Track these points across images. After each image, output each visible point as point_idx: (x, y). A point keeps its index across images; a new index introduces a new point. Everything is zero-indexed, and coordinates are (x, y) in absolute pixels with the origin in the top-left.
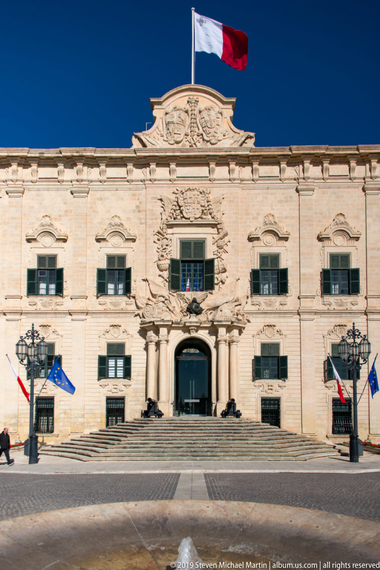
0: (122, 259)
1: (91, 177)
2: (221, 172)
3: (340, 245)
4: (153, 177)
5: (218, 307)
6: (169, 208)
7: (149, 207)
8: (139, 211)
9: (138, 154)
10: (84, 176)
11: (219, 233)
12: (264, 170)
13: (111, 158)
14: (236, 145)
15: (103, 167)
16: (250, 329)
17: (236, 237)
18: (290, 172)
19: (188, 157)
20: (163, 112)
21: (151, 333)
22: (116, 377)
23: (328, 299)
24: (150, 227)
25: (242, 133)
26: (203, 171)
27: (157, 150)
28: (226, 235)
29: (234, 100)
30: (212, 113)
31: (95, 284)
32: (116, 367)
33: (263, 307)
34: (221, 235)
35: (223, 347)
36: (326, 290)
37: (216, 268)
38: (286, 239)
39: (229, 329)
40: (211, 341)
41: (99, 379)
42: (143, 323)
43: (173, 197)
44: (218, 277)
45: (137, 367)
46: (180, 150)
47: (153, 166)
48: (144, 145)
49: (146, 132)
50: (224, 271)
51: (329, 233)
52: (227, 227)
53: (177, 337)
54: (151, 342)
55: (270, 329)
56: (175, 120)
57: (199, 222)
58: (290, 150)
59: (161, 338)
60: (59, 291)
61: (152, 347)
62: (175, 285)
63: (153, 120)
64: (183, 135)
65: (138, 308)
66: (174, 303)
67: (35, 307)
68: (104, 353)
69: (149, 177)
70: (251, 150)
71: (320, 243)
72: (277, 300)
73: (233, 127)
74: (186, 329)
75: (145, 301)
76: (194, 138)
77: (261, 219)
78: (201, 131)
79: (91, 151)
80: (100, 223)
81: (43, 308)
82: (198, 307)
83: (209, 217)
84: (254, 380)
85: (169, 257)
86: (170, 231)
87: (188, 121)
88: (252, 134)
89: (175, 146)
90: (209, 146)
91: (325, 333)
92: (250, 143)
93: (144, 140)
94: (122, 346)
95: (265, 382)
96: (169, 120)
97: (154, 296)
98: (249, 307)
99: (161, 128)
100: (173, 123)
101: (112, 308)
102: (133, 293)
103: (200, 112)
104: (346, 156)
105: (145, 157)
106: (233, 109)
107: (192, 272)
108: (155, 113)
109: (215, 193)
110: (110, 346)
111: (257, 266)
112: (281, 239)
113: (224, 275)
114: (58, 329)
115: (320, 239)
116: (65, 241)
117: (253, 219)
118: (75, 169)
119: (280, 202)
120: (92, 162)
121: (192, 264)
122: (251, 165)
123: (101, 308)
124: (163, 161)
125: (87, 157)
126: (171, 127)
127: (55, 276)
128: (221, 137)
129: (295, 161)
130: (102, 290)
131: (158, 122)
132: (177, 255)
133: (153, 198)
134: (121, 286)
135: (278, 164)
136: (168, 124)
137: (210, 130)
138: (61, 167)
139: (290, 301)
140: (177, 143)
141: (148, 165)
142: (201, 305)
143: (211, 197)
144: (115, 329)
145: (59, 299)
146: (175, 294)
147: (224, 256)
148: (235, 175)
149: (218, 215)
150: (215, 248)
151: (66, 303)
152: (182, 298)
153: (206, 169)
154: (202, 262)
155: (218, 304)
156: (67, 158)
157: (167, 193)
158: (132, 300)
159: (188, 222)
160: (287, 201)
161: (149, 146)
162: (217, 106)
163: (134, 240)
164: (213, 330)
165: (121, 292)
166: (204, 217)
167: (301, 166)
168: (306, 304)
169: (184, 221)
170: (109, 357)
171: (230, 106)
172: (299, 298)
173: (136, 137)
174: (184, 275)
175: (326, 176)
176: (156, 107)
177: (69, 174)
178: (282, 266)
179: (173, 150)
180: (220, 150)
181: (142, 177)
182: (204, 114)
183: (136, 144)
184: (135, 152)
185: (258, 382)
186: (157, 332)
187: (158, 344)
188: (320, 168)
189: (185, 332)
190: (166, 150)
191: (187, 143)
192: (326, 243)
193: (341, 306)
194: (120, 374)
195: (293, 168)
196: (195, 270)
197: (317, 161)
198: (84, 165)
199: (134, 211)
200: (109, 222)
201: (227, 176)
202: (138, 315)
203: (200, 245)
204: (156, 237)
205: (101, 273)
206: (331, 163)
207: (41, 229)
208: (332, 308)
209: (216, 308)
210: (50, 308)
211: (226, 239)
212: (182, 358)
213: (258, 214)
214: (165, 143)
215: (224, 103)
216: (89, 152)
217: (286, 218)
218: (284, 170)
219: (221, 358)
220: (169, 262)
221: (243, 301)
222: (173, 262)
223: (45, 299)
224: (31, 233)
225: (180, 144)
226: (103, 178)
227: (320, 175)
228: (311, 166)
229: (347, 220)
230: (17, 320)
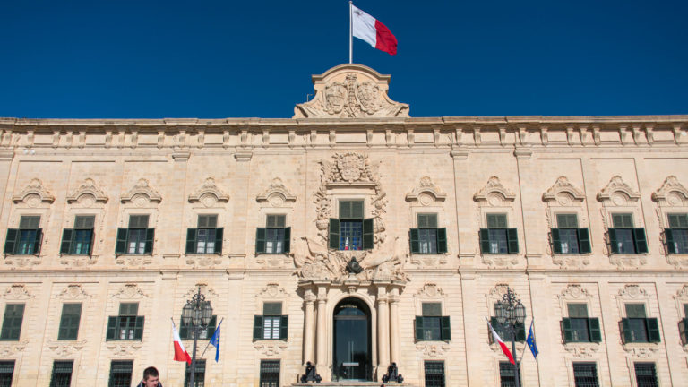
0: (282, 218)
1: (254, 143)
2: (378, 138)
3: (496, 206)
4: (313, 143)
5: (377, 266)
6: (329, 171)
7: (309, 169)
8: (300, 174)
9: (300, 123)
10: (248, 142)
11: (377, 194)
12: (419, 137)
13: (274, 127)
14: (392, 116)
15: (266, 134)
16: (410, 289)
17: (394, 198)
18: (444, 138)
19: (347, 126)
20: (324, 86)
21: (309, 293)
22: (271, 338)
23: (487, 257)
24: (310, 188)
25: (397, 104)
26: (361, 137)
27: (318, 120)
28: (384, 195)
29: (389, 76)
30: (369, 87)
31: (254, 243)
32: (272, 327)
33: (423, 266)
34: (380, 195)
35: (383, 308)
36: (485, 249)
37: (374, 227)
38: (443, 200)
39: (389, 288)
40: (370, 300)
41: (254, 341)
42: (301, 282)
43: (333, 161)
44: (376, 236)
45: (294, 328)
46: (339, 120)
47: (314, 133)
48: (306, 115)
49: (308, 103)
50: (383, 230)
51: (484, 194)
52: (384, 188)
53: (336, 296)
54: (310, 301)
55: (431, 288)
56: (335, 93)
57: (358, 183)
58: (443, 120)
59: (319, 298)
60: (218, 249)
61: (310, 307)
62: (334, 243)
63: (314, 93)
64: (342, 106)
65: (296, 266)
66: (333, 262)
67: (192, 266)
68: (261, 313)
69: (309, 142)
70: (406, 120)
71: (476, 204)
72: (437, 258)
73: (388, 99)
74: (345, 288)
75: (304, 260)
76: (353, 108)
77: (418, 181)
78: (359, 103)
79: (256, 121)
80: (262, 185)
81: (200, 267)
82: (357, 266)
83: (368, 179)
84: (416, 342)
85: (329, 216)
86: (329, 192)
87: (347, 94)
88: (407, 105)
89: (335, 116)
90: (367, 116)
91: (488, 292)
92: (405, 114)
93: (306, 111)
94: (278, 306)
95: (427, 344)
96: (329, 93)
97: (312, 254)
98: (408, 266)
99: (321, 100)
100: (333, 96)
101: (270, 266)
102: (292, 251)
103: (358, 87)
104: (495, 125)
105: (306, 126)
106: (389, 84)
107: (351, 231)
108: (316, 87)
109: (373, 157)
110: (267, 305)
111: (415, 225)
112: (437, 199)
113: (383, 234)
114: (214, 288)
115: (476, 200)
116: (226, 201)
117: (410, 180)
118: (240, 135)
119: (436, 165)
120: (256, 130)
121: (351, 223)
122: (407, 132)
123: (259, 266)
124: (323, 129)
125: (252, 126)
126: (331, 99)
127: (215, 235)
128: (377, 108)
129: (447, 129)
130: (260, 248)
131: (319, 95)
132: (336, 215)
133: (314, 162)
134: (279, 244)
135: (432, 131)
136: (328, 96)
137: (367, 102)
138: (227, 134)
139: (450, 259)
140: (337, 113)
141: (310, 133)
142: (361, 264)
143: (369, 161)
144: (273, 288)
145: (217, 258)
146: (334, 253)
147: (382, 215)
148: (392, 141)
149: (376, 178)
150: (373, 208)
151: (224, 262)
152: (341, 256)
153: (364, 135)
154: (360, 221)
155: (377, 262)
156: (233, 126)
157: (327, 157)
158: (291, 258)
159: (347, 184)
160: (442, 165)
161: (310, 116)
162: (373, 81)
163: (294, 201)
164: (373, 289)
165: (279, 250)
166: (362, 179)
167: (454, 134)
168: (466, 262)
169: (343, 183)
170: (266, 316)
171: (386, 82)
172: (458, 257)
173: (298, 107)
174: (343, 234)
175: (478, 142)
176: (317, 82)
177: (234, 140)
178: (440, 225)
179: (333, 120)
180: (377, 120)
181: (303, 143)
182: (362, 88)
183: (298, 114)
184: (297, 121)
185: (421, 344)
186: (316, 292)
187: (316, 304)
188: (472, 135)
189: (344, 291)
190: (326, 120)
191: (346, 113)
192: (482, 203)
193: (501, 264)
194: (276, 334)
195: (447, 135)
196: (354, 229)
197: (468, 129)
198: (249, 132)
199: (295, 174)
200: (270, 184)
201: (384, 142)
202: (297, 273)
203: (359, 205)
204: (316, 198)
205: (260, 232)
206: (482, 131)
207: (204, 191)
208: (492, 267)
209: (375, 267)
210: (208, 267)
211: (384, 199)
212: (340, 317)
213: (415, 176)
214: (325, 113)
215: (379, 79)
216: (254, 122)
217: (442, 180)
218: (438, 137)
219: (381, 317)
220: (328, 221)
221: (402, 260)
222: (333, 221)
223: (203, 258)
224: (193, 194)
225: (340, 114)
226: (266, 143)
227: (473, 142)
228: (463, 133)
229: (501, 182)
230: (174, 279)
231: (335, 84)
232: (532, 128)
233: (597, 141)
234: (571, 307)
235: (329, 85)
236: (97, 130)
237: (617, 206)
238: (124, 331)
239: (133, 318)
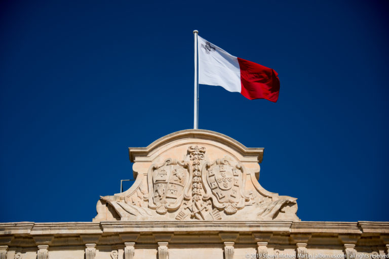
9: (106, 230)
13: (59, 237)
14: (267, 217)
15: (43, 250)
19: (188, 234)
20: (150, 165)
25: (276, 196)
26: (213, 255)
27: (138, 224)
29: (261, 150)
30: (226, 168)
46: (174, 224)
47: (130, 247)
48: (117, 216)
49: (121, 195)
56: (168, 177)
58: (359, 226)
63: (133, 176)
64: (180, 199)
70: (292, 225)
73: (260, 187)
76: (198, 204)
78: (209, 194)
79: (26, 228)
87: (188, 179)
88: (292, 199)
89: (169, 217)
90: (225, 218)
92: (291, 214)
93: (117, 207)
96: (159, 178)
99: (144, 189)
100: (164, 182)
103: (208, 167)
105: (117, 234)
106: (260, 163)
108: (136, 167)
120: (25, 244)
122: (294, 246)
124: (147, 240)
126: (161, 188)
128: (242, 203)
131: (140, 181)
135: (341, 247)
136: (156, 183)
137: (224, 193)
140: (171, 211)
153: (219, 251)
161: (125, 218)
162: (234, 158)
167: (382, 253)
171: (255, 159)
173: (104, 202)
176: (137, 159)
179: (165, 224)
180: (242, 224)
182: (215, 170)
183: (103, 214)
184: (101, 226)
190: (152, 224)
191: (188, 212)
198: (10, 248)
214: (150, 211)
215: (244, 154)
216: (23, 229)
225: (176, 213)
231: (168, 162)
235: (157, 164)
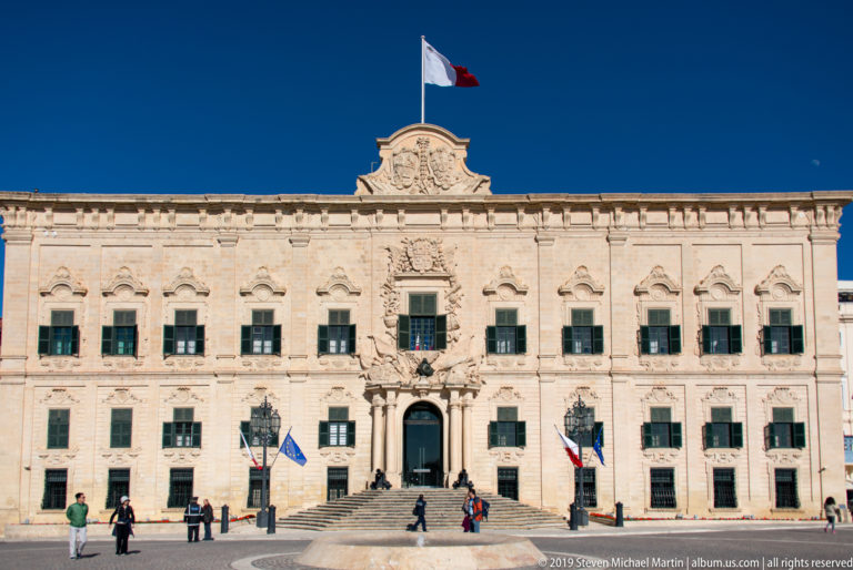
0: (346, 314)
1: (312, 224)
2: (454, 219)
3: (582, 300)
4: (379, 225)
5: (450, 368)
6: (397, 258)
7: (375, 257)
8: (364, 262)
9: (364, 201)
10: (304, 223)
11: (451, 286)
12: (501, 217)
13: (334, 205)
15: (325, 213)
16: (485, 392)
17: (470, 290)
18: (529, 220)
19: (418, 204)
20: (391, 152)
21: (377, 397)
22: (338, 445)
23: (570, 358)
24: (377, 279)
25: (477, 176)
26: (434, 218)
27: (385, 198)
28: (459, 288)
29: (467, 140)
30: (444, 155)
31: (316, 342)
32: (338, 433)
33: (500, 368)
34: (455, 287)
35: (456, 412)
36: (568, 348)
37: (448, 324)
38: (525, 293)
39: (462, 392)
40: (442, 405)
41: (320, 448)
42: (369, 385)
43: (402, 246)
44: (450, 334)
45: (362, 433)
46: (409, 197)
47: (380, 213)
48: (370, 190)
49: (372, 174)
50: (458, 327)
51: (570, 287)
52: (460, 280)
53: (407, 400)
54: (378, 406)
55: (507, 391)
56: (404, 162)
57: (431, 274)
58: (528, 197)
59: (388, 402)
60: (277, 349)
61: (379, 412)
62: (404, 343)
63: (380, 160)
64: (412, 178)
65: (363, 368)
66: (403, 364)
67: (249, 368)
68: (326, 418)
69: (375, 224)
70: (486, 197)
71: (561, 298)
72: (515, 359)
73: (466, 169)
74: (416, 392)
75: (372, 361)
76: (425, 182)
77: (497, 271)
78: (432, 175)
79: (313, 198)
80: (322, 275)
81: (258, 369)
82: (428, 368)
83: (441, 269)
84: (489, 448)
85: (398, 313)
86: (398, 283)
87: (418, 164)
88: (487, 178)
89: (406, 192)
90: (442, 192)
91: (567, 396)
92: (485, 190)
93: (369, 183)
94: (345, 410)
95: (501, 450)
96: (398, 162)
97: (380, 355)
98: (484, 368)
100: (401, 165)
101: (334, 368)
102: (358, 351)
103: (431, 154)
104: (588, 204)
105: (371, 204)
107: (423, 329)
108: (382, 154)
109: (448, 243)
110: (332, 410)
111: (493, 323)
112: (518, 293)
113: (457, 332)
114: (274, 392)
115: (561, 293)
116: (283, 294)
117: (489, 270)
118: (294, 215)
119: (518, 252)
120: (313, 209)
121: (422, 320)
122: (486, 212)
123: (322, 368)
124: (391, 208)
125: (308, 204)
126: (400, 170)
127: (272, 334)
128: (453, 181)
129: (532, 208)
130: (323, 348)
131: (385, 164)
132: (405, 311)
133: (380, 247)
134: (343, 343)
135: (516, 211)
136: (396, 166)
137: (442, 174)
138: (279, 213)
139: (528, 360)
140: (406, 187)
141: (375, 212)
142: (432, 366)
143: (443, 247)
144: (338, 392)
145: (276, 359)
146: (404, 353)
147: (457, 311)
148: (469, 223)
149: (450, 267)
150: (447, 302)
151: (283, 363)
152: (411, 357)
153: (437, 216)
154: (433, 317)
155: (451, 364)
156: (287, 204)
157: (395, 242)
158: (357, 359)
159: (418, 275)
160: (525, 251)
161: (376, 192)
162: (449, 146)
163: (358, 294)
164: (446, 394)
165: (343, 350)
166: (435, 268)
167: (540, 214)
168: (546, 364)
169: (413, 274)
170: (331, 422)
171: (464, 147)
172: (538, 357)
173: (362, 180)
174: (413, 332)
175: (567, 224)
176: (382, 147)
177: (288, 221)
178: (520, 322)
179: (402, 197)
180: (453, 197)
181: (368, 224)
182: (436, 156)
183: (361, 189)
184: (360, 199)
185: (495, 450)
186: (384, 396)
187: (385, 409)
188: (561, 215)
189: (414, 395)
190: (394, 197)
191: (417, 188)
192: (568, 297)
193: (583, 366)
194: (343, 441)
195: (531, 216)
196: (426, 327)
197: (557, 208)
198: (304, 211)
199: (359, 261)
200: (331, 274)
201: (460, 223)
202: (363, 376)
203: (431, 299)
204: (383, 290)
205: (322, 330)
206: (572, 211)
207: (257, 282)
208: (574, 368)
209: (448, 369)
210: (266, 368)
211: (459, 292)
212: (410, 422)
213: (494, 265)
214: (392, 187)
215: (457, 143)
216: (311, 199)
217: (525, 269)
218: (522, 217)
219: (453, 424)
220: (397, 318)
221: (478, 361)
222: (402, 318)
223: (261, 358)
224: (245, 286)
225: (410, 189)
226: (325, 225)
227: (561, 224)
228: (551, 214)
229: (590, 273)
230: (230, 382)
231: (404, 150)
232: (630, 207)
233: (702, 223)
234: (654, 411)
235: (396, 151)
236: (127, 207)
237: (716, 300)
238: (180, 438)
239: (189, 424)
